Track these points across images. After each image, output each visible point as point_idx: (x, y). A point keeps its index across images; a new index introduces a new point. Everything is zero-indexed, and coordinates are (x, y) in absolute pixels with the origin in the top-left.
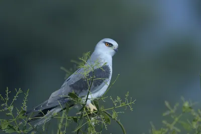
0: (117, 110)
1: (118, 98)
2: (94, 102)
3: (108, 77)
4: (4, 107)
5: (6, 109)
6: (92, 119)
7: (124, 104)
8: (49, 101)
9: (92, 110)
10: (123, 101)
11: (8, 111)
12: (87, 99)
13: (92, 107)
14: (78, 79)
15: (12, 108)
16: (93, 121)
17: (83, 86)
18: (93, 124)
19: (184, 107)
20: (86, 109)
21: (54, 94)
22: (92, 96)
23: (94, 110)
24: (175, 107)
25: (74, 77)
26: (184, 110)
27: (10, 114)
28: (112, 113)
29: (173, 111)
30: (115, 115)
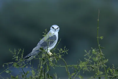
0: (61, 54)
1: (61, 49)
2: (51, 51)
3: (56, 40)
4: (14, 57)
5: (15, 58)
6: (51, 58)
7: (64, 51)
8: (32, 52)
9: (50, 55)
10: (63, 50)
11: (16, 59)
12: (47, 50)
13: (50, 54)
14: (43, 42)
15: (17, 57)
16: (51, 59)
17: (45, 44)
18: (51, 60)
19: (93, 52)
20: (48, 54)
21: (34, 49)
23: (51, 55)
24: (89, 52)
25: (42, 41)
26: (93, 53)
27: (17, 60)
28: (59, 56)
29: (88, 54)
30: (60, 56)
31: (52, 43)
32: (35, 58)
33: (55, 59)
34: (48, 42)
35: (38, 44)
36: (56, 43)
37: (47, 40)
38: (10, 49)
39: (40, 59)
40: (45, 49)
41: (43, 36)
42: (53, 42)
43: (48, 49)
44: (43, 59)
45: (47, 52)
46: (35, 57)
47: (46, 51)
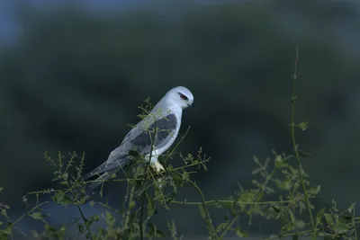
0: (188, 170)
1: (190, 155)
2: (160, 159)
5: (60, 177)
6: (159, 180)
7: (196, 162)
9: (158, 170)
10: (196, 158)
13: (159, 167)
14: (138, 133)
15: (66, 176)
16: (160, 183)
18: (160, 186)
20: (151, 169)
21: (113, 154)
22: (157, 152)
23: (161, 170)
25: (135, 131)
27: (66, 183)
28: (182, 173)
29: (263, 168)
30: (185, 176)
31: (164, 136)
32: (115, 178)
33: (172, 183)
34: (153, 135)
35: (126, 138)
36: (175, 136)
37: (151, 129)
38: (45, 153)
39: (128, 180)
40: (145, 154)
41: (140, 116)
42: (167, 134)
43: (153, 153)
44: (139, 182)
45: (148, 163)
46: (114, 175)
47: (147, 158)
